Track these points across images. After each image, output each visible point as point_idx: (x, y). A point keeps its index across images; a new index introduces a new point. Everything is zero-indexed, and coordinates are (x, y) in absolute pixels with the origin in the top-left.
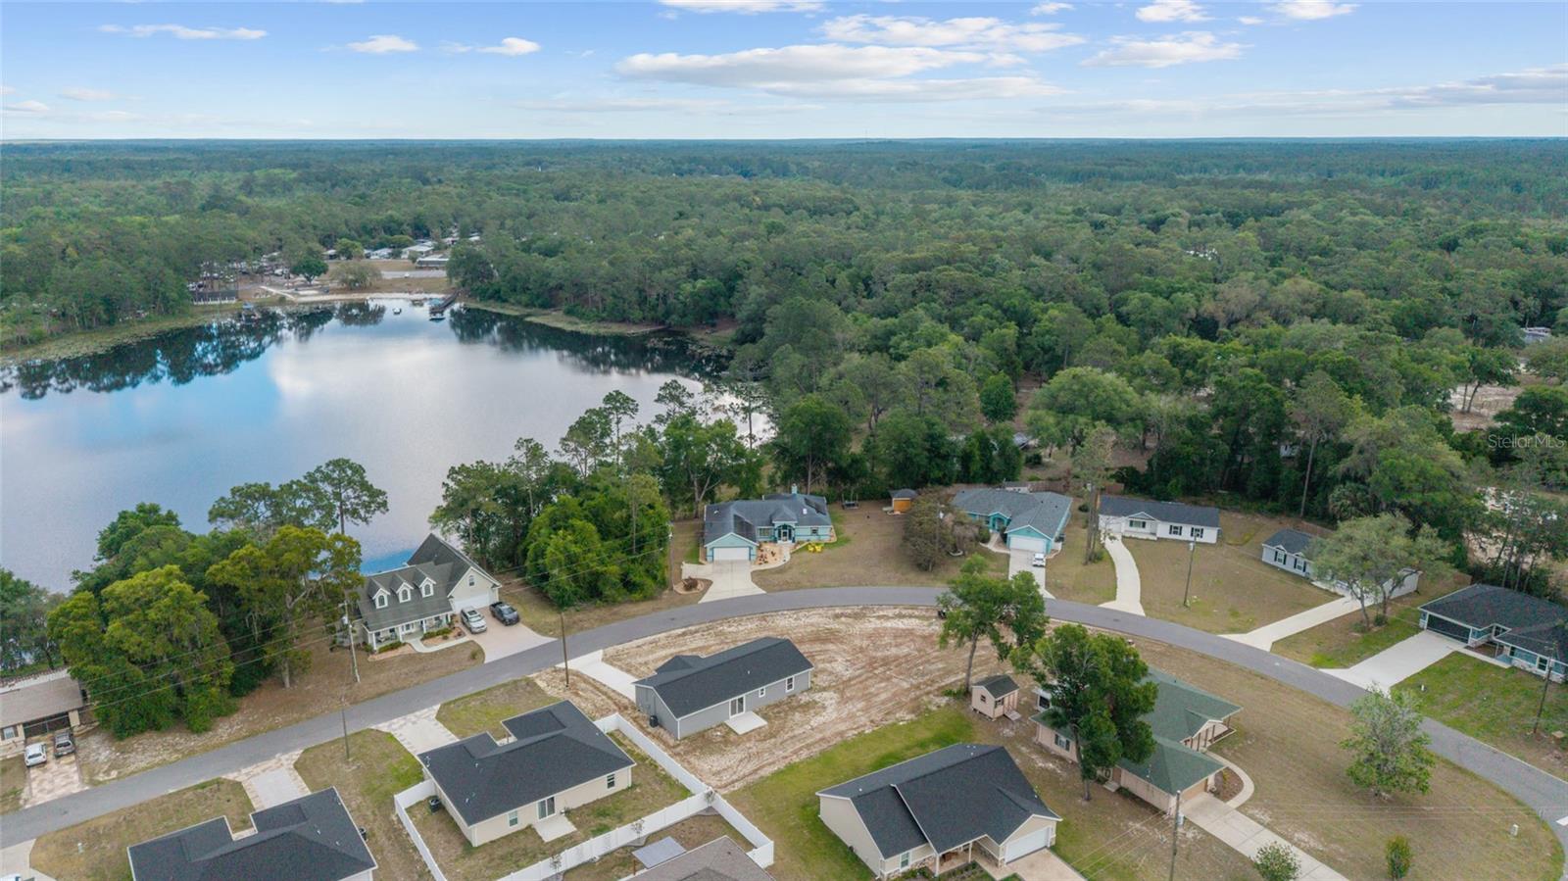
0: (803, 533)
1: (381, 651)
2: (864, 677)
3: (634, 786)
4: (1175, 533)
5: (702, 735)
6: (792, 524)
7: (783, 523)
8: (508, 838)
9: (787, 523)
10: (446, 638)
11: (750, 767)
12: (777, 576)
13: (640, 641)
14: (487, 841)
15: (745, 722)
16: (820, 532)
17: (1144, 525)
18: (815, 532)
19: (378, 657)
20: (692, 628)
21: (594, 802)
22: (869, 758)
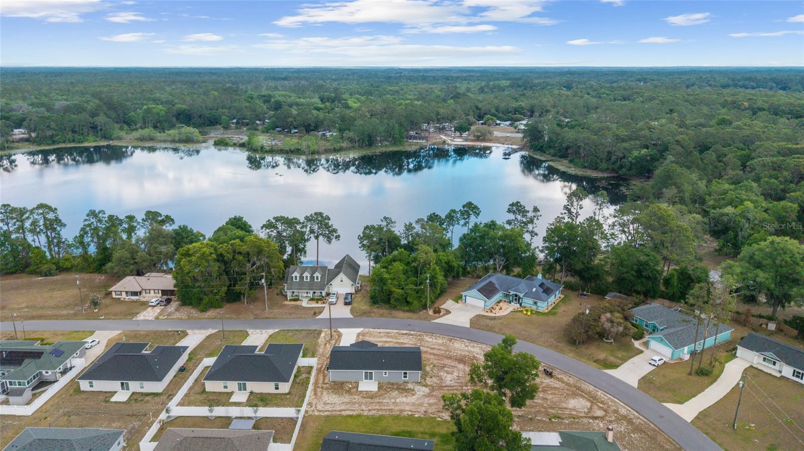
0: (528, 302)
1: (291, 300)
2: (455, 388)
3: (289, 393)
4: (797, 376)
5: (342, 384)
6: (521, 295)
7: (515, 293)
8: (220, 393)
9: (518, 294)
10: (317, 302)
11: (343, 407)
12: (488, 321)
13: (381, 330)
14: (212, 391)
15: (369, 386)
16: (539, 304)
17: (774, 364)
18: (535, 303)
19: (287, 303)
20: (412, 332)
21: (266, 394)
22: (396, 428)
